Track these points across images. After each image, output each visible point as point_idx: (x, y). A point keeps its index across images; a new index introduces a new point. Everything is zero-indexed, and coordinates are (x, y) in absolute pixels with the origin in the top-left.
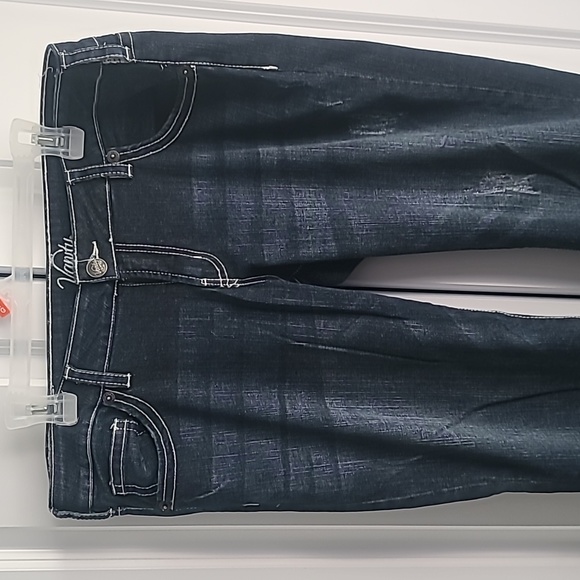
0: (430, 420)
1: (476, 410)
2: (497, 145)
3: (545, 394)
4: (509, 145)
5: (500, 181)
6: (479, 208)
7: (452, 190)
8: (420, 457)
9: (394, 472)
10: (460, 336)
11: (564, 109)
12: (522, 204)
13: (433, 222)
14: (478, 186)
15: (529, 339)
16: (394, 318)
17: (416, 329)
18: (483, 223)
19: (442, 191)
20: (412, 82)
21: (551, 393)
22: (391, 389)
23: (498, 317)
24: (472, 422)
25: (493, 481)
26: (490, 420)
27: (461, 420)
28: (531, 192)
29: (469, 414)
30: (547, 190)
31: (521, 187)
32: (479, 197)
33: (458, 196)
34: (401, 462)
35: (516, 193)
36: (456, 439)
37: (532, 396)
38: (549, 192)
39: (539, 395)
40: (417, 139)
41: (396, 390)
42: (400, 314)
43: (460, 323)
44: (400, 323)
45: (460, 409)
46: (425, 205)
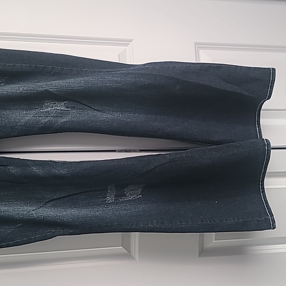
0: (25, 208)
1: (48, 202)
2: (45, 90)
3: (78, 193)
4: (51, 90)
5: (52, 105)
6: (42, 117)
7: (31, 109)
8: (21, 224)
9: (9, 232)
10: (32, 172)
11: (79, 74)
12: (62, 114)
13: (19, 124)
14: (42, 107)
15: (63, 172)
16: (3, 166)
17: (13, 170)
18: (42, 123)
19: (26, 110)
20: (7, 64)
21: (80, 193)
22: (8, 196)
23: (50, 163)
24: (46, 208)
25: (53, 232)
26: (54, 206)
27: (41, 207)
28: (66, 109)
29: (45, 204)
30: (73, 108)
31: (61, 107)
32: (43, 112)
33: (33, 112)
34: (13, 227)
35: (59, 110)
36: (35, 215)
37: (72, 195)
38: (74, 109)
39: (75, 194)
40: (10, 89)
41: (10, 196)
42: (5, 164)
43: (33, 166)
44: (5, 168)
45: (41, 202)
46: (17, 117)
